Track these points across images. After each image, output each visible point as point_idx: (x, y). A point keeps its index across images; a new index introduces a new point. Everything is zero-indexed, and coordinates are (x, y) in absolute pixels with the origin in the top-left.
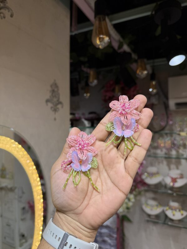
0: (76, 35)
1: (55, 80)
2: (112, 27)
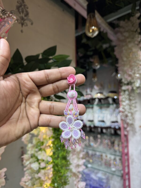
0: (81, 35)
2: (107, 24)
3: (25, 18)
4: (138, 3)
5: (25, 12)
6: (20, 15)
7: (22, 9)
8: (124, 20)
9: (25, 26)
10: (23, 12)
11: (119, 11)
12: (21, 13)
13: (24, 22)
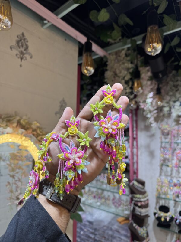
1: (63, 98)
3: (25, 52)
5: (24, 46)
6: (19, 50)
7: (22, 43)
9: (24, 60)
10: (22, 46)
12: (21, 48)
13: (23, 56)
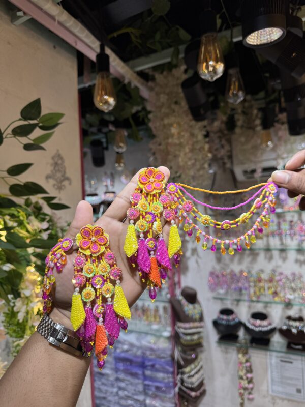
1: (58, 150)
4: (182, 48)
8: (162, 73)
11: (153, 56)
